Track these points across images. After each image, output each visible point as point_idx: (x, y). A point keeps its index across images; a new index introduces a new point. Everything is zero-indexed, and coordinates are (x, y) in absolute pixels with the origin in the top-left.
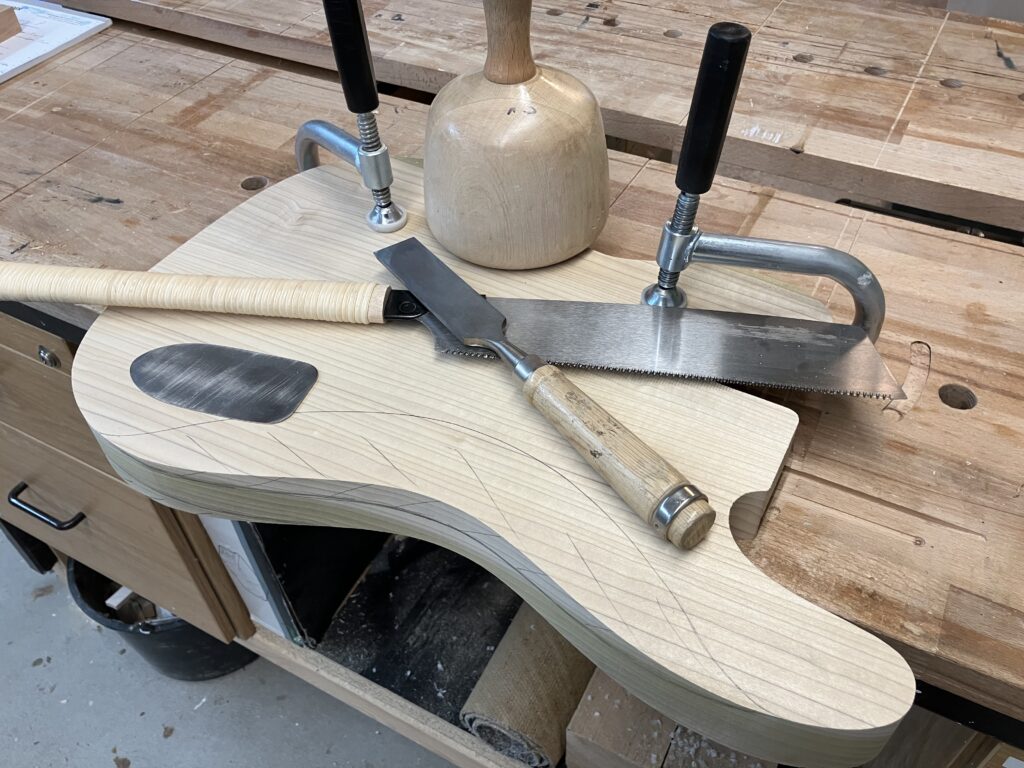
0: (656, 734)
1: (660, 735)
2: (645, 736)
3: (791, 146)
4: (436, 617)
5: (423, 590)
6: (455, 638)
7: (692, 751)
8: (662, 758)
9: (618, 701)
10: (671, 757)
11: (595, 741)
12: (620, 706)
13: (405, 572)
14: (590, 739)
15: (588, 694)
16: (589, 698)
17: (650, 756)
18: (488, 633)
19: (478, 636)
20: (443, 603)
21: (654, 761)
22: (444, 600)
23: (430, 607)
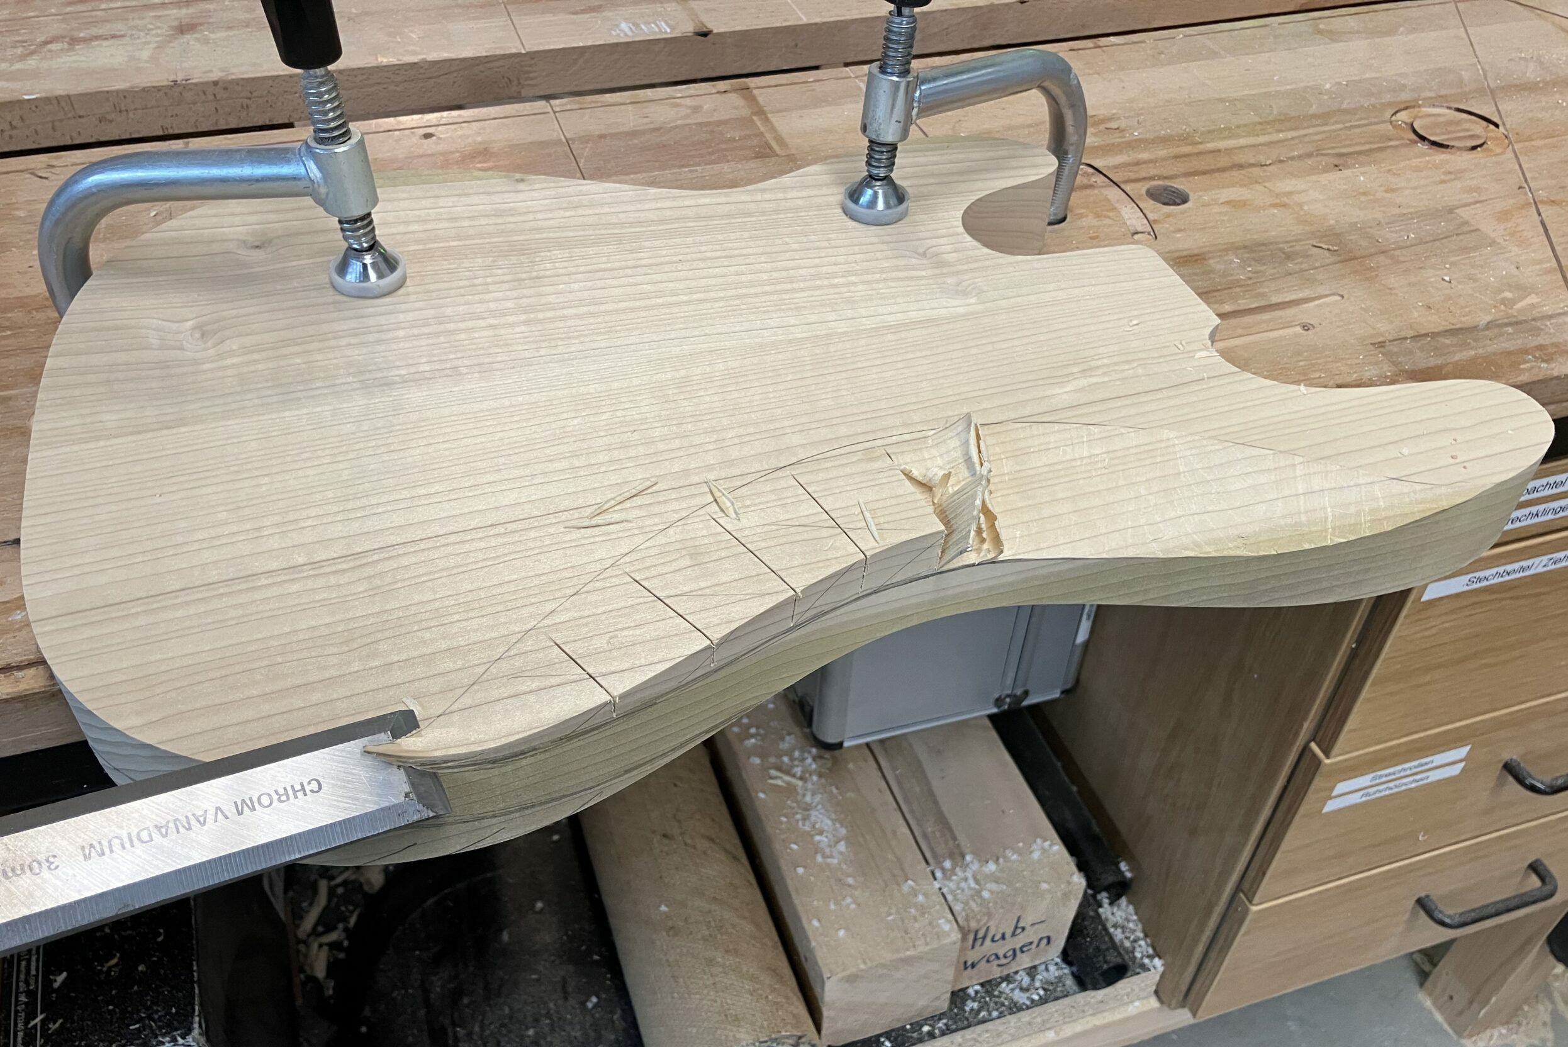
0: (920, 898)
1: (925, 895)
2: (913, 911)
3: (691, 29)
4: (477, 1029)
5: (422, 1013)
6: (531, 1032)
7: (973, 885)
8: (950, 916)
9: (849, 900)
10: (957, 908)
11: (869, 964)
12: (855, 902)
13: (367, 1012)
14: (862, 966)
15: (810, 922)
16: (816, 923)
17: (938, 925)
18: (570, 989)
19: (560, 1002)
20: (468, 1006)
21: (947, 927)
22: (466, 1001)
23: (454, 1024)
